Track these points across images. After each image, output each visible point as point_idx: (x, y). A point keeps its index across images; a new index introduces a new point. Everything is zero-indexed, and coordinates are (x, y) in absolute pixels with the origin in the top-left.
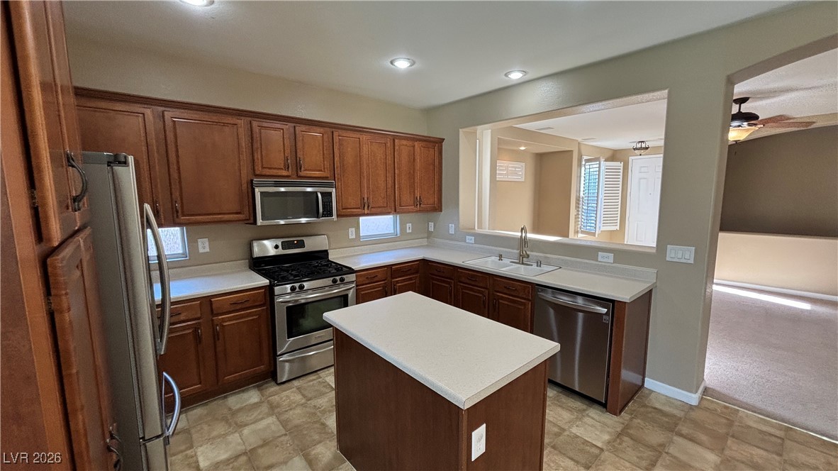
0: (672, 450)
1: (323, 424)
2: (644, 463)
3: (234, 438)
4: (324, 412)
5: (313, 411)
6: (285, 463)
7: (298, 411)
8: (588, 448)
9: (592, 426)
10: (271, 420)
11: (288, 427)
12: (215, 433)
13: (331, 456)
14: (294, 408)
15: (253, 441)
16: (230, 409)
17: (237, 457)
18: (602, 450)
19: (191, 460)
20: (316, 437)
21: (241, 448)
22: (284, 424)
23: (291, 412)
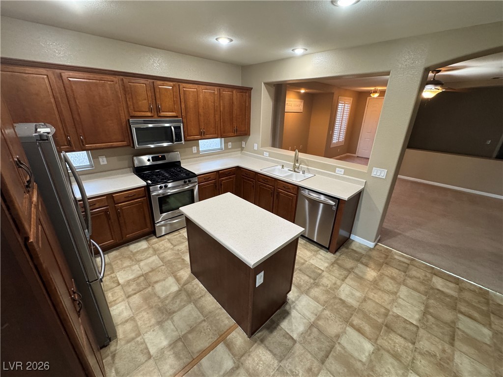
0: (356, 271)
1: (183, 259)
2: (341, 277)
3: (136, 267)
4: (183, 253)
5: (177, 252)
6: (164, 280)
7: (169, 252)
8: (317, 270)
9: (321, 259)
10: (155, 258)
11: (164, 261)
12: (125, 265)
13: (188, 276)
14: (167, 251)
15: (146, 269)
16: (132, 252)
17: (139, 277)
18: (323, 271)
19: (114, 279)
20: (180, 266)
21: (140, 273)
22: (162, 259)
23: (166, 253)
